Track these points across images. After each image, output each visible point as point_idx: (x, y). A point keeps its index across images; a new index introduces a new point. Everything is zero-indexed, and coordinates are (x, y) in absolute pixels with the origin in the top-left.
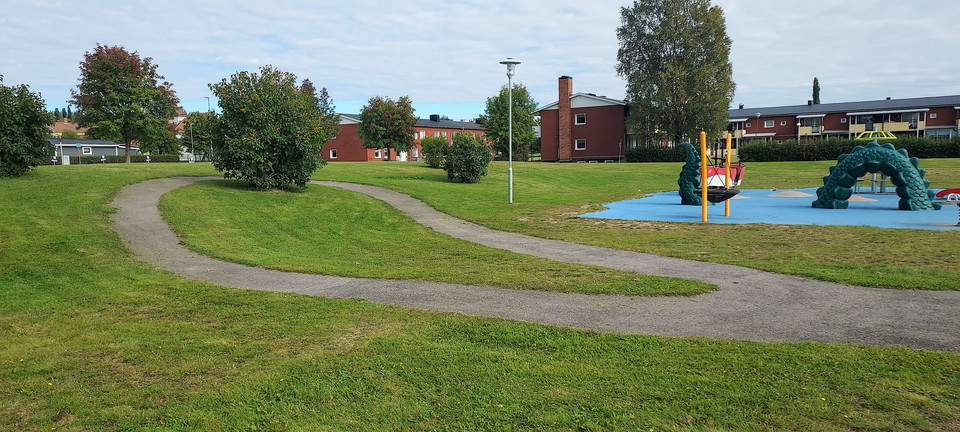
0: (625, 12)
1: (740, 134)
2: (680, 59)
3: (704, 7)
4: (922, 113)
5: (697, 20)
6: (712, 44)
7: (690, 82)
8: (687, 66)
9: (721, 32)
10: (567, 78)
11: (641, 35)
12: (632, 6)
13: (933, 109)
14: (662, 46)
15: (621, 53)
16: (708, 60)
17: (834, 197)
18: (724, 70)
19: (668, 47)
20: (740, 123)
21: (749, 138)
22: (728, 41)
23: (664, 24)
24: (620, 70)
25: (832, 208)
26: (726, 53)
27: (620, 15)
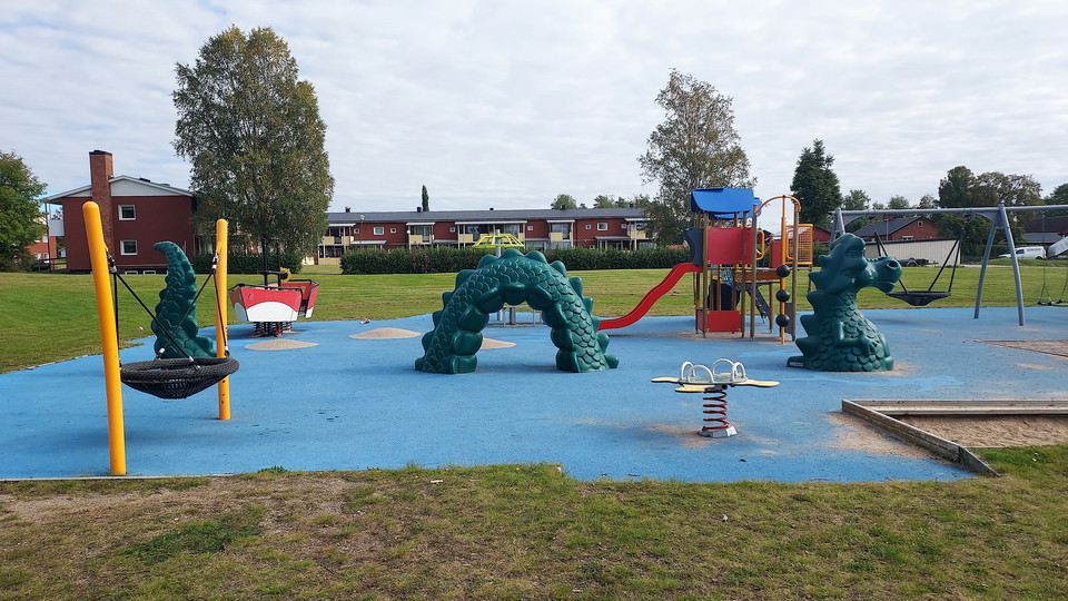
0: (183, 71)
1: (347, 241)
2: (263, 142)
3: (290, 81)
4: (521, 225)
5: (282, 96)
6: (302, 127)
7: (276, 172)
8: (273, 152)
9: (312, 113)
10: (104, 153)
11: (208, 105)
12: (193, 66)
13: (531, 221)
14: (237, 122)
15: (180, 126)
16: (298, 147)
17: (453, 351)
18: (319, 162)
19: (245, 126)
20: (347, 228)
21: (359, 246)
22: (321, 126)
23: (238, 94)
24: (179, 147)
25: (449, 371)
26: (320, 140)
27: (176, 74)
